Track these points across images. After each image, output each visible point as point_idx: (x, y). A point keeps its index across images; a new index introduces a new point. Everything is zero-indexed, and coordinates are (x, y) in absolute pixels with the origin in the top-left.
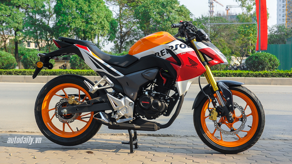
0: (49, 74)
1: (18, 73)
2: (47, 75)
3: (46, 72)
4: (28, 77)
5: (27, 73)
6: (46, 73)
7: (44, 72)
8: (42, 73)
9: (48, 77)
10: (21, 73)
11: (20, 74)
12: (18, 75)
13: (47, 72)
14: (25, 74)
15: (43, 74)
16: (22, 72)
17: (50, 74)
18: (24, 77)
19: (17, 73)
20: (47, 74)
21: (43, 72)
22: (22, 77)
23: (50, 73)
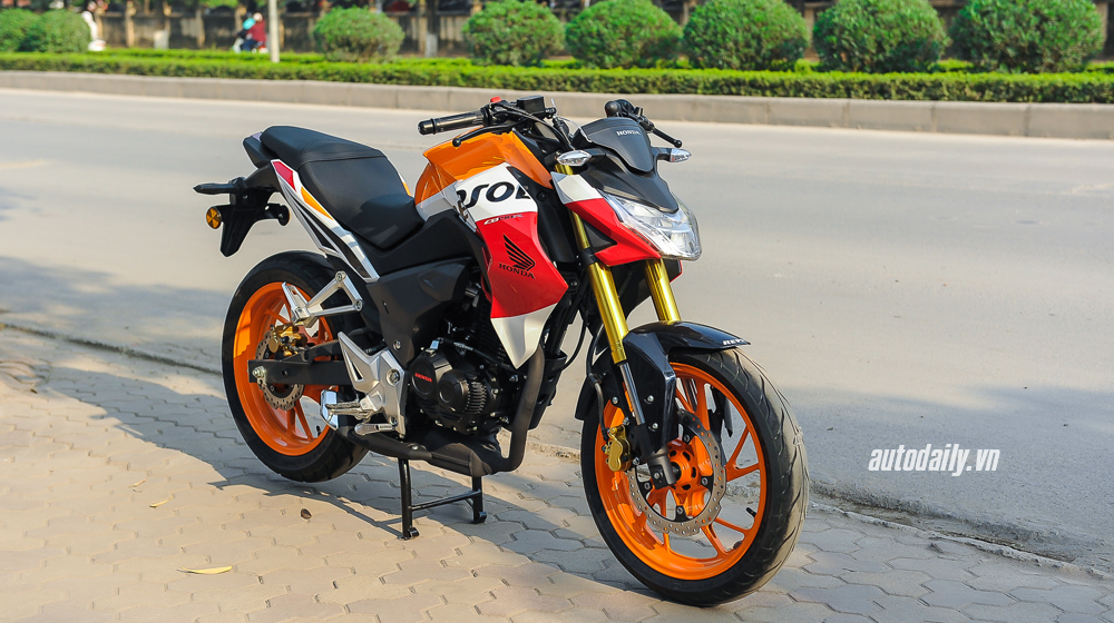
0: (1035, 96)
1: (912, 88)
2: (1027, 101)
3: (1024, 87)
4: (948, 110)
5: (946, 93)
6: (1024, 92)
7: (1016, 84)
8: (1008, 92)
9: (1028, 111)
10: (924, 90)
11: (920, 94)
12: (912, 98)
13: (1027, 87)
14: (938, 93)
15: (1011, 94)
16: (929, 84)
17: (1040, 97)
18: (933, 109)
19: (907, 88)
20: (1028, 95)
21: (1012, 86)
22: (924, 109)
23: (1041, 90)
